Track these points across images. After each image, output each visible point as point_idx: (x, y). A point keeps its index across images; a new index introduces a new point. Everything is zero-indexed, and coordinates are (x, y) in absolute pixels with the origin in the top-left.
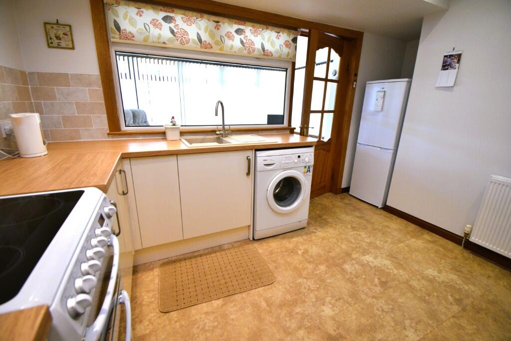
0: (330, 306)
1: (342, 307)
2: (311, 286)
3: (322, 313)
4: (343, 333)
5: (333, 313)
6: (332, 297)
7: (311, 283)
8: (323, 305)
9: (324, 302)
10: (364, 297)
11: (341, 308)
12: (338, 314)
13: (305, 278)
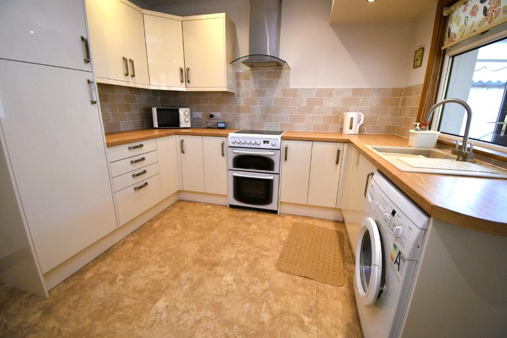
0: (230, 283)
1: (221, 289)
2: (254, 287)
3: (230, 274)
4: (211, 272)
5: (224, 279)
6: (233, 291)
7: (258, 290)
8: (234, 280)
9: (235, 282)
10: (209, 314)
11: (221, 287)
12: (221, 281)
13: (266, 290)
